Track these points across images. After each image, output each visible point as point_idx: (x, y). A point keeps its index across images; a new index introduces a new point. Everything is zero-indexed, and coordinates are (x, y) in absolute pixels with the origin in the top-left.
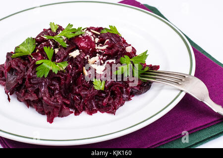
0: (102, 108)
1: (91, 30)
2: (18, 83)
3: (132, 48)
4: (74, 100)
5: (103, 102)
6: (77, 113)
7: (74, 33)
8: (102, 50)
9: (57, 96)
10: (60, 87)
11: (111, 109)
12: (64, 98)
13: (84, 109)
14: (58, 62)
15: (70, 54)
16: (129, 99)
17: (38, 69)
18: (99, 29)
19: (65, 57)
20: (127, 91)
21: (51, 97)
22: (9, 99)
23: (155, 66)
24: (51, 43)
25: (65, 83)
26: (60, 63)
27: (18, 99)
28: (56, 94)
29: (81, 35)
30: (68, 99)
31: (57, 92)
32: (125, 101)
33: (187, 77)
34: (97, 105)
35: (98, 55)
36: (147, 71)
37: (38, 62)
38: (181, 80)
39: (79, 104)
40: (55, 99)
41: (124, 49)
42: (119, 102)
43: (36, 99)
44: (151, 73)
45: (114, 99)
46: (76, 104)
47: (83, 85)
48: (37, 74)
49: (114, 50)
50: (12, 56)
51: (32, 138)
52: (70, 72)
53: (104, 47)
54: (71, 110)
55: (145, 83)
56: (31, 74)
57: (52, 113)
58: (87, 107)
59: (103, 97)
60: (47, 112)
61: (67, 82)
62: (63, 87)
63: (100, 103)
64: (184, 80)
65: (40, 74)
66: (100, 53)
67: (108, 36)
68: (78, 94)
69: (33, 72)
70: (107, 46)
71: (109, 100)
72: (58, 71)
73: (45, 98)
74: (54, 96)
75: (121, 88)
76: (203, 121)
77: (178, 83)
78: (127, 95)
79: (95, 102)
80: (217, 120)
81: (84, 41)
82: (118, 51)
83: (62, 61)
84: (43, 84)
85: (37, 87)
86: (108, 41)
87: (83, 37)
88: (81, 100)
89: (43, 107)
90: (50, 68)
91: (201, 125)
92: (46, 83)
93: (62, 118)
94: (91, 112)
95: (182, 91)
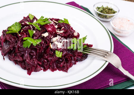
0: (60, 68)
1: (53, 20)
2: (11, 49)
3: (77, 33)
4: (44, 62)
5: (60, 65)
6: (45, 70)
7: (45, 22)
8: (61, 33)
9: (34, 59)
10: (36, 54)
11: (65, 69)
12: (38, 61)
13: (49, 68)
14: (35, 39)
15: (42, 35)
16: (75, 64)
17: (24, 42)
18: (57, 20)
19: (39, 36)
20: (74, 59)
21: (31, 59)
22: (4, 59)
23: (90, 45)
24: (31, 27)
25: (39, 52)
26: (36, 40)
27: (9, 59)
28: (34, 58)
29: (49, 23)
30: (40, 62)
31: (34, 57)
32: (73, 64)
33: (109, 53)
34: (57, 66)
35: (58, 36)
36: (86, 48)
37: (25, 39)
38: (106, 55)
39: (47, 65)
40: (33, 61)
41: (73, 34)
42: (70, 65)
43: (21, 60)
44: (88, 49)
45: (67, 63)
46: (45, 64)
47: (49, 54)
48: (23, 45)
49: (68, 34)
50: (6, 33)
51: (19, 84)
52: (42, 45)
53: (62, 32)
54: (42, 68)
55: (84, 54)
56: (20, 45)
57: (30, 69)
58: (51, 67)
59: (60, 61)
60: (27, 68)
61: (40, 51)
62: (38, 54)
63: (59, 65)
64: (107, 55)
65: (25, 46)
66: (59, 35)
67: (63, 25)
68: (47, 59)
69: (21, 44)
70: (64, 31)
71: (64, 63)
72: (36, 45)
73: (27, 60)
74: (32, 59)
75: (71, 57)
76: (117, 79)
77: (104, 57)
78: (74, 61)
79: (56, 64)
80: (125, 80)
81: (50, 27)
82: (70, 34)
83: (38, 39)
84: (27, 52)
85: (23, 53)
86: (63, 28)
87: (50, 24)
88: (48, 63)
89: (25, 65)
90: (31, 42)
91: (116, 82)
92: (28, 51)
93: (36, 72)
94: (53, 70)
95: (106, 61)
